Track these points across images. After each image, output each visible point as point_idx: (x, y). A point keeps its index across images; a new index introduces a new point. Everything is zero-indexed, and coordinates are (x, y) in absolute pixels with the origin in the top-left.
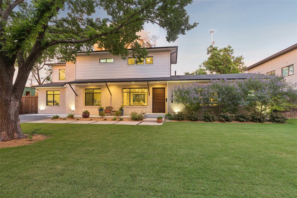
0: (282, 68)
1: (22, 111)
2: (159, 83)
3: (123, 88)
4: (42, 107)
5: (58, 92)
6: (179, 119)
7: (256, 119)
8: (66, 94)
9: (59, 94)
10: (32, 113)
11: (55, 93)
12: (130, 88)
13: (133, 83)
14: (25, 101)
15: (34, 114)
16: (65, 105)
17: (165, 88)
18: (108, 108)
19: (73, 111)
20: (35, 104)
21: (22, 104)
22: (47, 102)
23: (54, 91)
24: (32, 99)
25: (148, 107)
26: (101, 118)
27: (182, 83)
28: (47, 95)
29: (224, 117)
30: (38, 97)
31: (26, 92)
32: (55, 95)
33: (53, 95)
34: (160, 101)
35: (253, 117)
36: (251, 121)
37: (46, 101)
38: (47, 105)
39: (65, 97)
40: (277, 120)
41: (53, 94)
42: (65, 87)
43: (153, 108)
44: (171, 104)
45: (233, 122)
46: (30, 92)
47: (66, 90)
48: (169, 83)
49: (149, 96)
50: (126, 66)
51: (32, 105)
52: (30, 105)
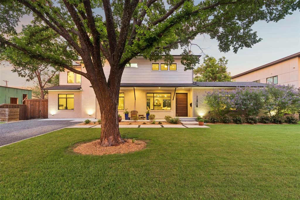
0: (267, 78)
1: (27, 116)
2: (184, 88)
3: (147, 93)
4: (53, 111)
5: (73, 96)
6: (215, 122)
7: (277, 121)
8: (82, 98)
9: (73, 97)
10: (39, 118)
11: (68, 96)
12: (154, 93)
13: (160, 88)
14: (30, 105)
15: (42, 119)
16: (81, 109)
17: (187, 93)
18: (133, 112)
19: (90, 115)
20: (43, 108)
21: (27, 108)
22: (59, 106)
23: (67, 94)
24: (39, 102)
25: (172, 111)
26: (134, 122)
27: (214, 89)
28: (59, 98)
29: (252, 119)
30: (48, 101)
31: (23, 94)
32: (68, 99)
33: (66, 99)
34: (182, 105)
35: (274, 120)
36: (273, 123)
37: (57, 105)
38: (59, 109)
39: (81, 101)
40: (293, 122)
41: (66, 97)
42: (81, 91)
43: (176, 113)
44: (196, 108)
45: (258, 124)
46: (26, 95)
47: (81, 94)
48: (194, 89)
49: (173, 101)
50: (150, 71)
51: (39, 109)
52: (37, 109)
